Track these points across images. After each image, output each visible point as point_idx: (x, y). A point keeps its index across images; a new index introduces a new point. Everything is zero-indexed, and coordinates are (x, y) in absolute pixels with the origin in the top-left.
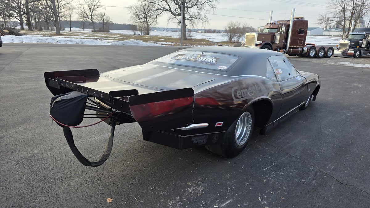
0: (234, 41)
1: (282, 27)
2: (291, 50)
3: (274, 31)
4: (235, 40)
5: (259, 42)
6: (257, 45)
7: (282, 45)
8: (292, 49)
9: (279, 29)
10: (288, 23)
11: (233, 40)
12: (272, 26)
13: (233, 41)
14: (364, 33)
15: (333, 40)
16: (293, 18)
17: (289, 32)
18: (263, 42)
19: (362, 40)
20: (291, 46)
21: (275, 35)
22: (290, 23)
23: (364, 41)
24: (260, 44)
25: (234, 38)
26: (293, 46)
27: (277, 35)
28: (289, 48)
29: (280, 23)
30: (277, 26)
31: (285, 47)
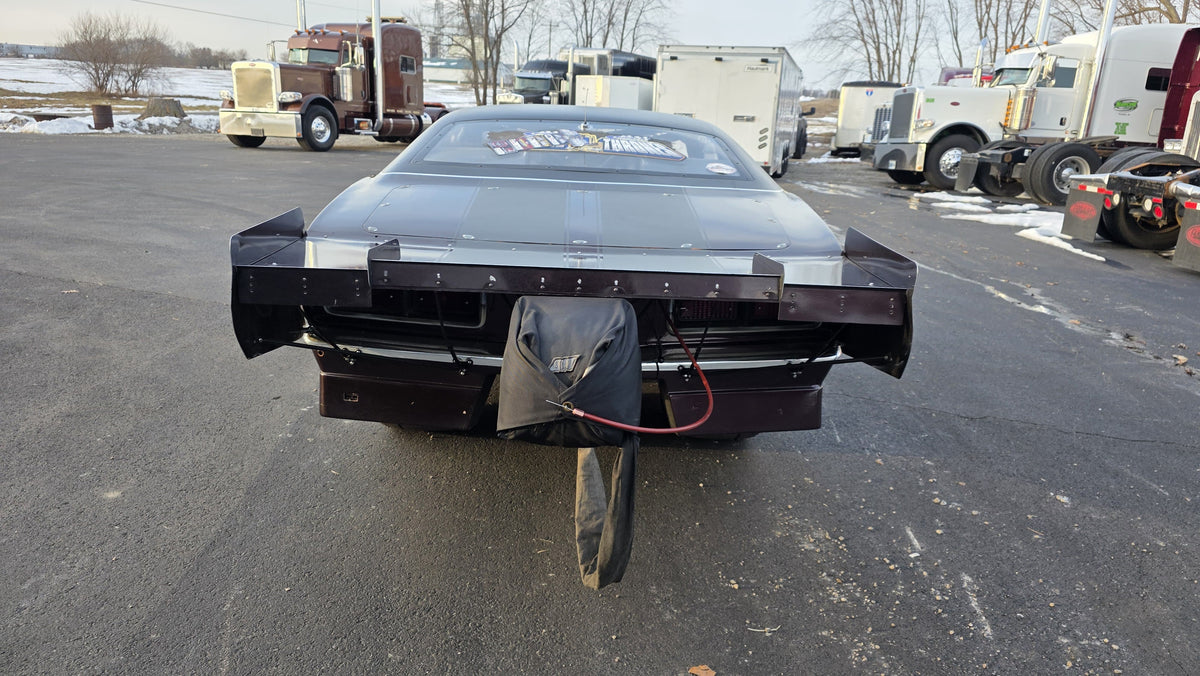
0: (119, 89)
1: (353, 47)
2: (390, 123)
3: (329, 59)
4: (123, 88)
5: (292, 93)
6: (284, 106)
7: (360, 108)
8: (391, 120)
9: (343, 52)
10: (366, 34)
11: (111, 87)
12: (316, 41)
13: (114, 91)
14: (549, 75)
15: (437, 92)
16: (379, 21)
17: (375, 65)
18: (303, 95)
19: (547, 95)
20: (388, 110)
21: (334, 73)
22: (374, 36)
23: (554, 96)
24: (296, 103)
25: (116, 78)
26: (393, 111)
27: (343, 72)
28: (386, 115)
29: (343, 34)
30: (336, 41)
31: (371, 113)
